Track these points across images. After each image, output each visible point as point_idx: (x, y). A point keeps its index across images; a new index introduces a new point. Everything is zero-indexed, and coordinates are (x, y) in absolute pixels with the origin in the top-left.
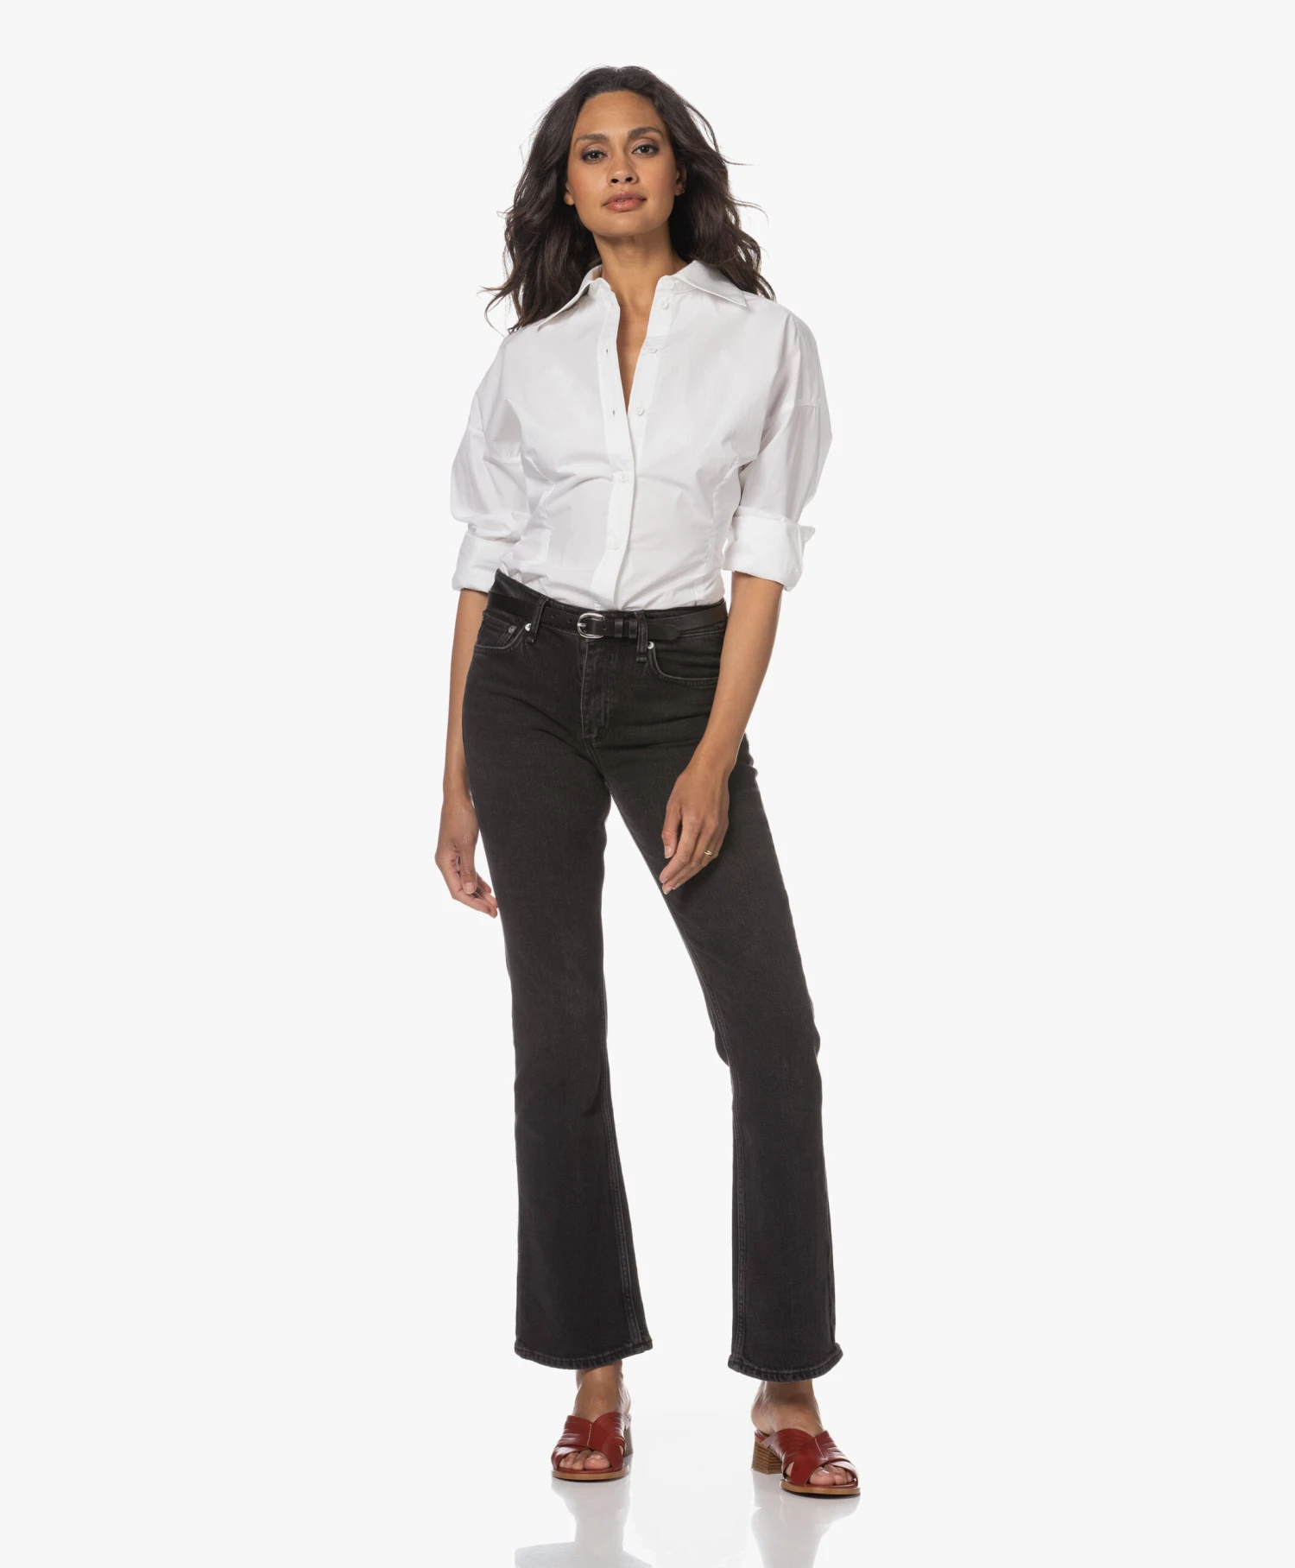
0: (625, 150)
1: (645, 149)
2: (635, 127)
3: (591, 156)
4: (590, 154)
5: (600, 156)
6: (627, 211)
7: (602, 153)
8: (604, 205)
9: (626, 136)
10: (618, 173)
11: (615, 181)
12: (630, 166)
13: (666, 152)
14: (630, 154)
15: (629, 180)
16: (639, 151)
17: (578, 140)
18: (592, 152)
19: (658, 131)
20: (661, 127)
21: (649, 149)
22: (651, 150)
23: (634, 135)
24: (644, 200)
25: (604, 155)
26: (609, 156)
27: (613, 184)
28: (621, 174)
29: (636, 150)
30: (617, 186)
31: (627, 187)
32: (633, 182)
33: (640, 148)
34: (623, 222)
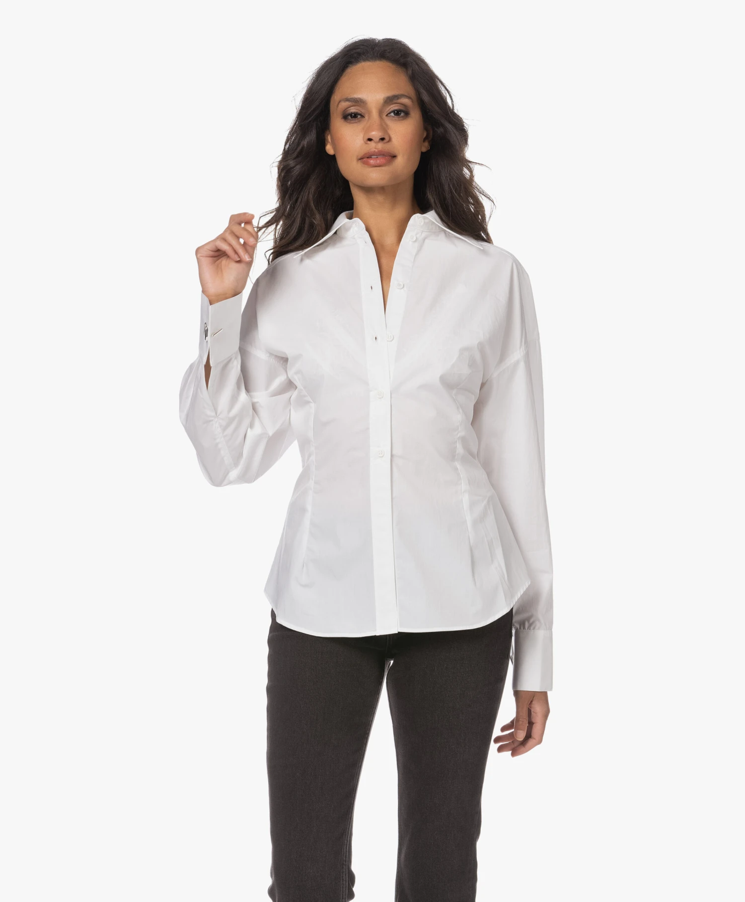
0: (380, 113)
1: (397, 113)
2: (390, 94)
3: (350, 117)
4: (351, 115)
5: (359, 117)
6: (380, 166)
7: (361, 115)
8: (360, 159)
9: (382, 101)
10: (374, 133)
11: (370, 140)
12: (384, 128)
13: (416, 116)
14: (384, 116)
15: (382, 139)
16: (392, 114)
17: (340, 102)
18: (352, 113)
19: (409, 98)
20: (412, 93)
21: (401, 113)
22: (402, 114)
23: (389, 100)
24: (394, 157)
25: (363, 116)
26: (366, 117)
27: (369, 142)
28: (376, 134)
29: (390, 113)
30: (372, 144)
31: (380, 146)
32: (385, 141)
33: (393, 111)
34: (375, 176)
